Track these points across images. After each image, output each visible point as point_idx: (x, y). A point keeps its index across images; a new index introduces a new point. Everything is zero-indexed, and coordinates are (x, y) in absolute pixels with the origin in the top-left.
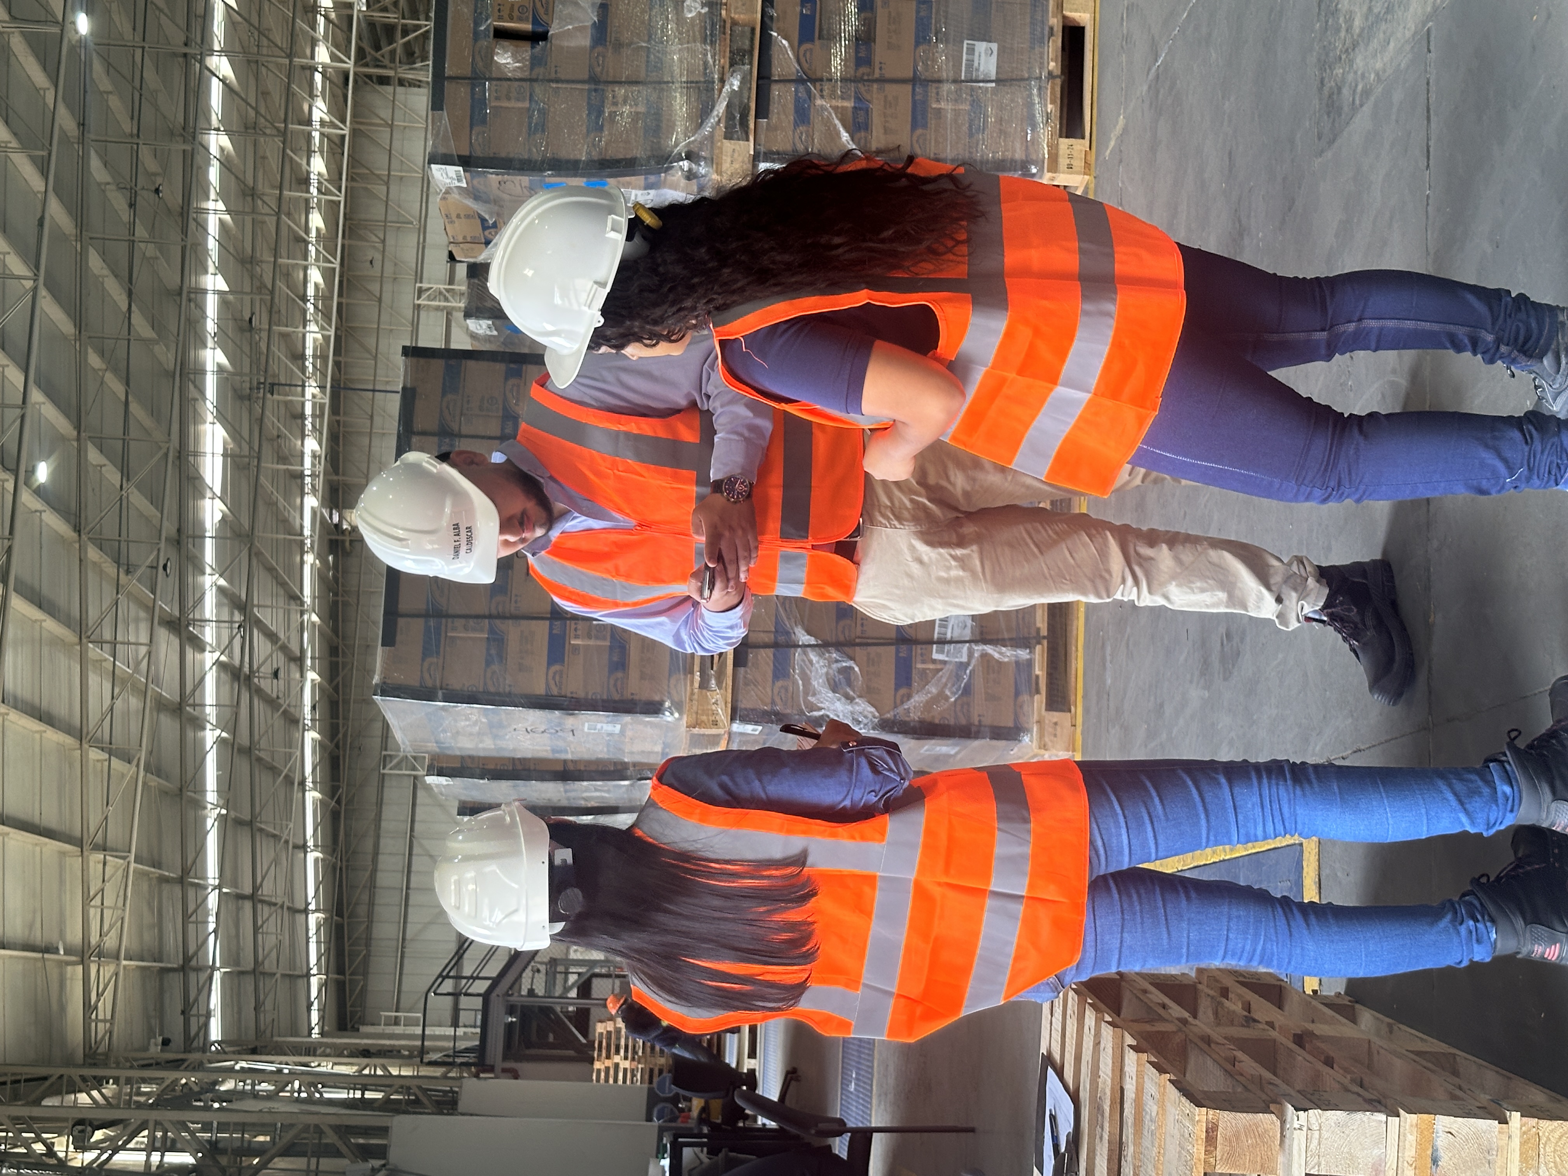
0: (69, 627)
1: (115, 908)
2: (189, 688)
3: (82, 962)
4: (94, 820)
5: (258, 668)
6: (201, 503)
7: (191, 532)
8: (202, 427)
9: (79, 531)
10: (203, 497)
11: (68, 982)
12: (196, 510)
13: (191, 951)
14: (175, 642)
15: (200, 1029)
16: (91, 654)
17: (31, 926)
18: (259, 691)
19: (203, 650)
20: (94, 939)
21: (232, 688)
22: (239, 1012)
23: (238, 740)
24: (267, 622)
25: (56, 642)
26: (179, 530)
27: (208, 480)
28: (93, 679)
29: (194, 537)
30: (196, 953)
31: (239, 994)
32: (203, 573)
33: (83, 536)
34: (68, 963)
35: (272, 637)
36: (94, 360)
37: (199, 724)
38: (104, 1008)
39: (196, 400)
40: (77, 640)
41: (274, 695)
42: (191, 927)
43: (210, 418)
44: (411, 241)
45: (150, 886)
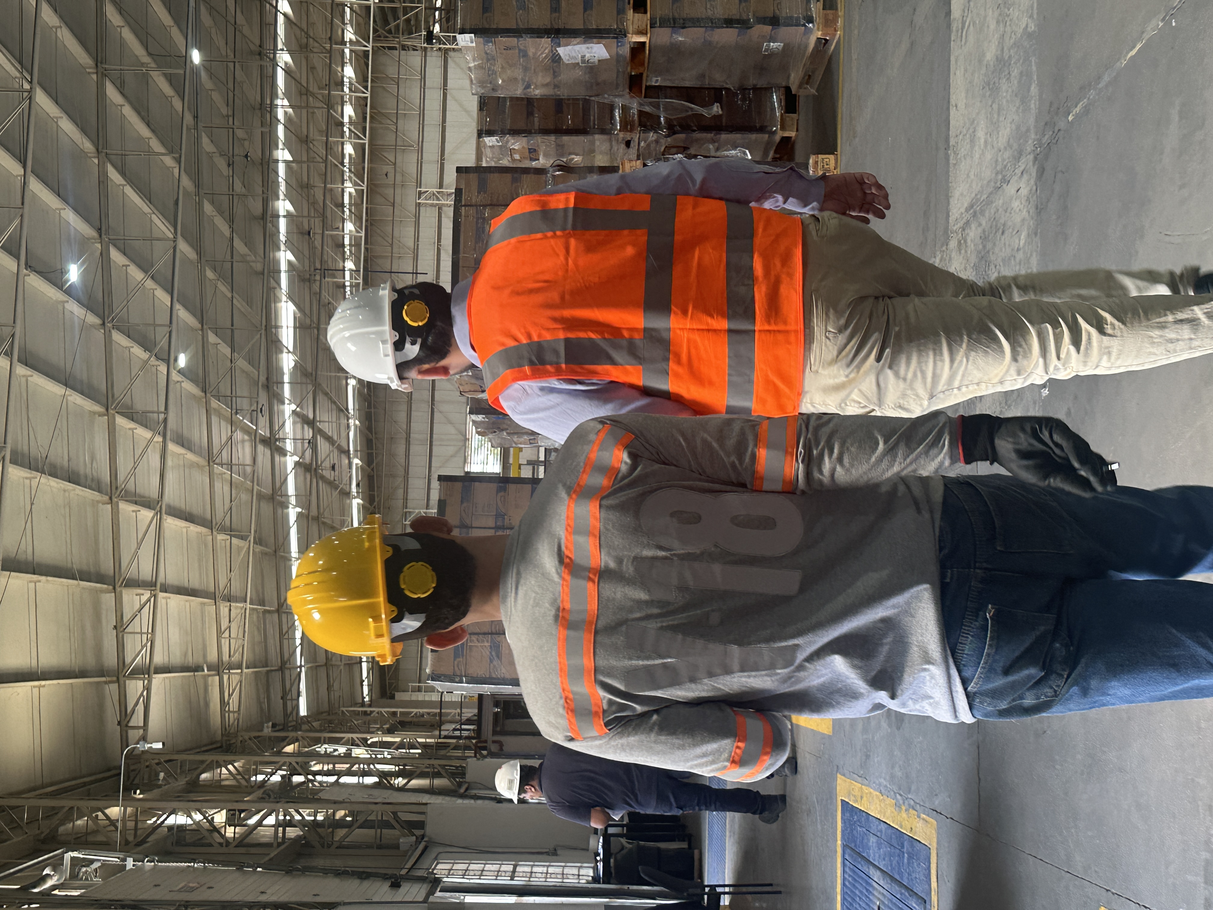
0: (201, 456)
1: (237, 638)
2: (278, 485)
3: (219, 675)
4: (223, 581)
5: (322, 463)
6: (280, 356)
7: (275, 380)
8: (279, 305)
9: (205, 392)
10: (282, 352)
11: (210, 688)
12: (278, 360)
13: (286, 658)
14: (268, 452)
15: (293, 709)
16: (216, 471)
17: (186, 655)
18: (322, 477)
19: (285, 455)
20: (226, 658)
21: (305, 479)
22: (318, 693)
23: (311, 514)
24: (326, 431)
25: (193, 465)
26: (267, 379)
27: (285, 342)
28: (218, 485)
29: (277, 383)
30: (289, 660)
31: (317, 680)
32: (283, 403)
33: (208, 395)
34: (209, 676)
35: (329, 439)
36: (210, 274)
37: (285, 505)
38: (234, 704)
39: (275, 288)
40: (207, 464)
41: (332, 479)
42: (285, 642)
43: (284, 298)
44: (413, 158)
45: (258, 617)
